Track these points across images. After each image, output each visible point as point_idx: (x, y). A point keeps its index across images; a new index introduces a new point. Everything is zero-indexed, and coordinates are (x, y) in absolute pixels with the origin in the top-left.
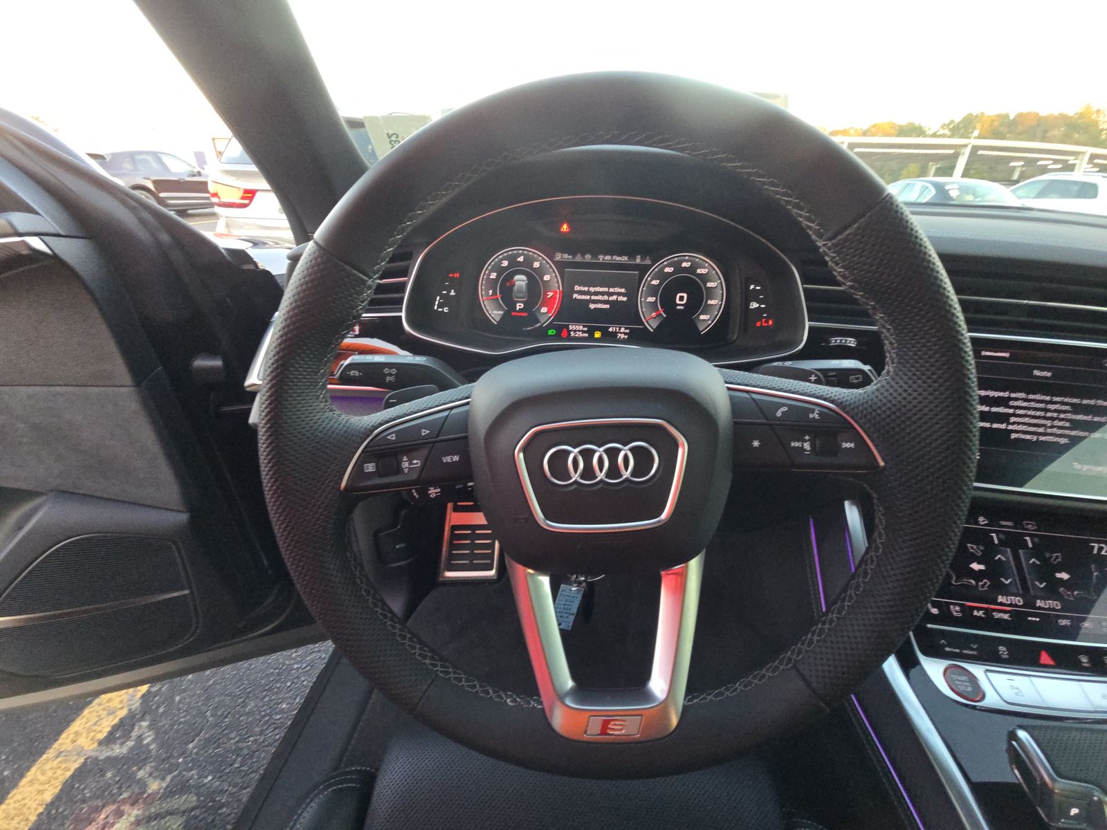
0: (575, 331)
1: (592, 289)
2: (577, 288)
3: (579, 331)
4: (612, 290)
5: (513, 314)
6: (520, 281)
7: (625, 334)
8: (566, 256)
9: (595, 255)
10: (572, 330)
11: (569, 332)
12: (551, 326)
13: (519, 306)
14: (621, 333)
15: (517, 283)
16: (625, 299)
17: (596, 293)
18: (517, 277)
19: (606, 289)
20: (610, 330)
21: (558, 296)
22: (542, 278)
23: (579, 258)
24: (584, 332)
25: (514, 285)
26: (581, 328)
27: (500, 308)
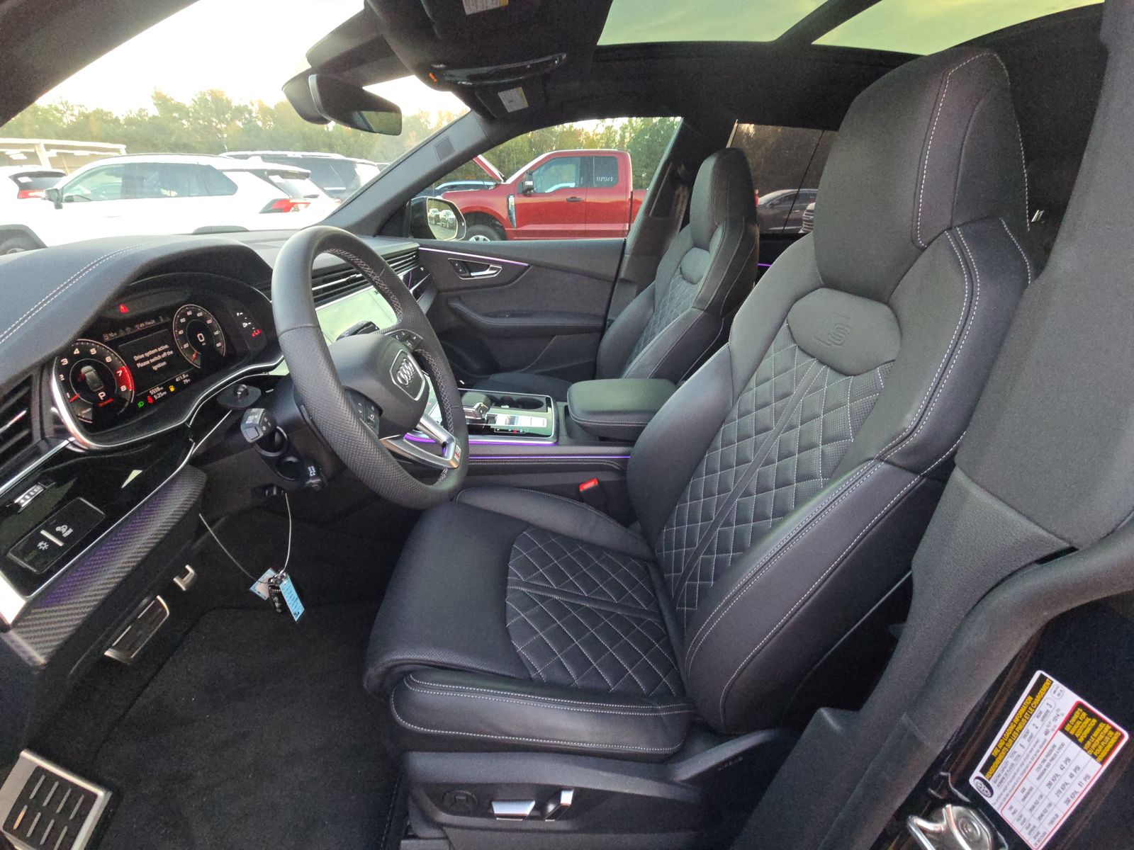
0: (156, 394)
1: (147, 354)
2: (136, 358)
3: (159, 392)
4: (160, 349)
5: (101, 405)
6: (88, 371)
7: (187, 378)
8: (111, 335)
9: (132, 326)
10: (154, 395)
11: (152, 396)
12: (137, 400)
13: (102, 395)
14: (185, 379)
15: (86, 375)
16: (171, 352)
17: (152, 357)
18: (84, 369)
19: (155, 351)
20: (177, 380)
21: (126, 371)
22: (105, 361)
23: (122, 334)
24: (162, 391)
25: (85, 378)
26: (158, 389)
27: (87, 406)
